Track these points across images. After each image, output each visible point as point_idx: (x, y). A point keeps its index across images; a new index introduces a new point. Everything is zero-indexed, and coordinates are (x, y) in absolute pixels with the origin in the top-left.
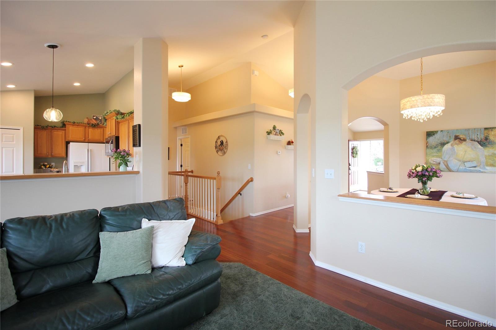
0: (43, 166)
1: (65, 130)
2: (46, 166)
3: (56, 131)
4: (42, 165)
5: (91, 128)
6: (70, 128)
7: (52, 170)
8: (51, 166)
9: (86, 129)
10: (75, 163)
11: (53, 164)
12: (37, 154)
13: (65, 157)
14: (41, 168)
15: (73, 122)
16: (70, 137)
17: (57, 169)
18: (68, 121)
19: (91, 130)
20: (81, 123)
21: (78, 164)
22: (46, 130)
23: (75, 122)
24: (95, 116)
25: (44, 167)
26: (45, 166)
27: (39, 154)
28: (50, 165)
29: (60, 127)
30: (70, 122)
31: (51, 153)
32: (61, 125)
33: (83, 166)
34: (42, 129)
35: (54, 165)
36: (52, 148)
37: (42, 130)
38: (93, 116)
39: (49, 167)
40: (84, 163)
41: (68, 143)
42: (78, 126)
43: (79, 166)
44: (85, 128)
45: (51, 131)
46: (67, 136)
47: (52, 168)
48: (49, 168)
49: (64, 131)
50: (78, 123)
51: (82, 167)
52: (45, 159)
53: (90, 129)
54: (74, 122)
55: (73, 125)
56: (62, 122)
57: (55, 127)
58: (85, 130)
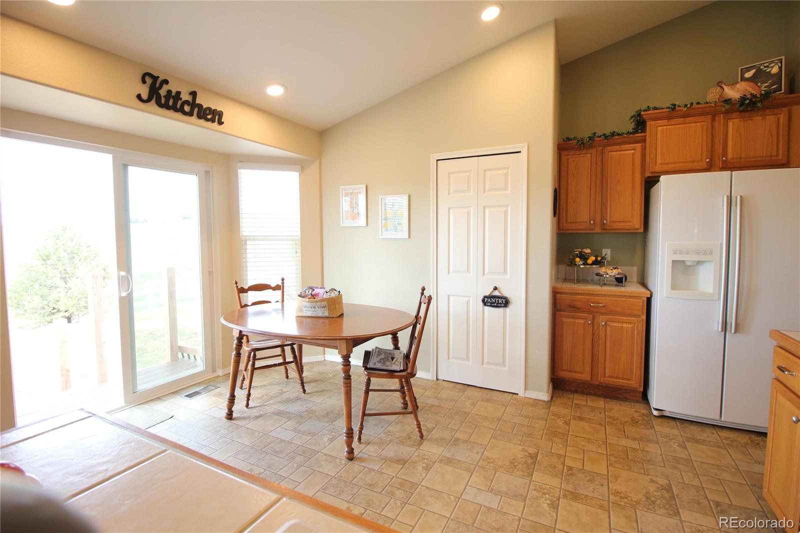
0: (578, 259)
1: (644, 140)
2: (587, 259)
3: (617, 147)
4: (577, 256)
5: (735, 115)
6: (660, 128)
7: (602, 270)
8: (599, 259)
9: (716, 124)
10: (675, 253)
11: (607, 252)
12: (567, 222)
13: (642, 230)
14: (572, 263)
15: (668, 105)
16: (659, 161)
17: (615, 272)
18: (652, 106)
19: (734, 125)
20: (698, 103)
21: (689, 258)
22: (590, 151)
23: (677, 103)
24: (749, 69)
25: (581, 263)
26: (584, 258)
27: (571, 223)
28: (596, 257)
29: (628, 133)
30: (662, 108)
31: (603, 217)
32: (631, 126)
33: (706, 265)
34: (579, 149)
35: (609, 257)
36: (604, 205)
37: (578, 152)
38: (743, 72)
39: (595, 263)
40: (711, 253)
41: (650, 182)
42: (685, 116)
43: (688, 264)
44: (713, 120)
45: (602, 152)
46: (647, 159)
47: (601, 266)
48: (594, 266)
49: (638, 146)
50: (686, 106)
51: (701, 268)
52: (585, 237)
53: (730, 124)
54: (675, 105)
55: (669, 118)
56: (634, 116)
57: (613, 134)
58: (712, 126)
